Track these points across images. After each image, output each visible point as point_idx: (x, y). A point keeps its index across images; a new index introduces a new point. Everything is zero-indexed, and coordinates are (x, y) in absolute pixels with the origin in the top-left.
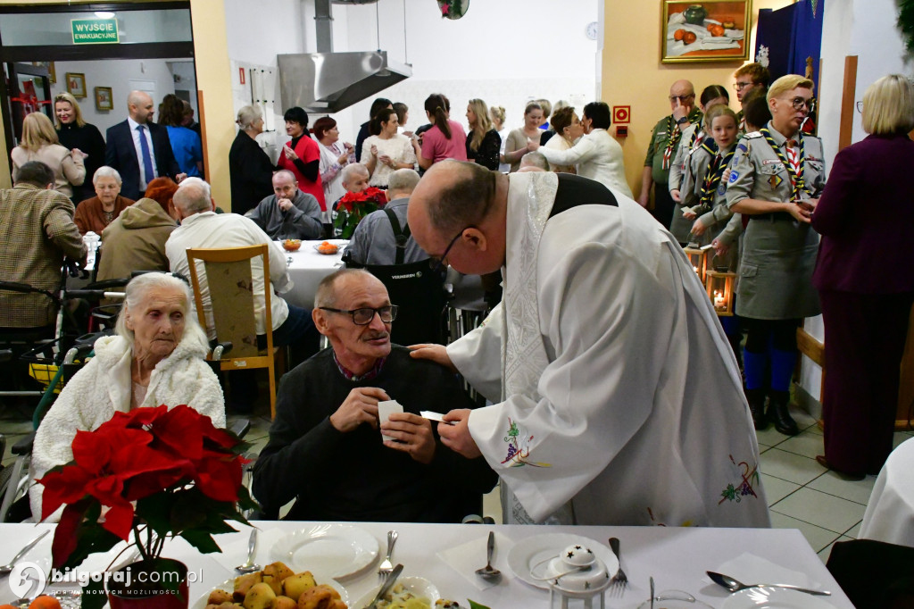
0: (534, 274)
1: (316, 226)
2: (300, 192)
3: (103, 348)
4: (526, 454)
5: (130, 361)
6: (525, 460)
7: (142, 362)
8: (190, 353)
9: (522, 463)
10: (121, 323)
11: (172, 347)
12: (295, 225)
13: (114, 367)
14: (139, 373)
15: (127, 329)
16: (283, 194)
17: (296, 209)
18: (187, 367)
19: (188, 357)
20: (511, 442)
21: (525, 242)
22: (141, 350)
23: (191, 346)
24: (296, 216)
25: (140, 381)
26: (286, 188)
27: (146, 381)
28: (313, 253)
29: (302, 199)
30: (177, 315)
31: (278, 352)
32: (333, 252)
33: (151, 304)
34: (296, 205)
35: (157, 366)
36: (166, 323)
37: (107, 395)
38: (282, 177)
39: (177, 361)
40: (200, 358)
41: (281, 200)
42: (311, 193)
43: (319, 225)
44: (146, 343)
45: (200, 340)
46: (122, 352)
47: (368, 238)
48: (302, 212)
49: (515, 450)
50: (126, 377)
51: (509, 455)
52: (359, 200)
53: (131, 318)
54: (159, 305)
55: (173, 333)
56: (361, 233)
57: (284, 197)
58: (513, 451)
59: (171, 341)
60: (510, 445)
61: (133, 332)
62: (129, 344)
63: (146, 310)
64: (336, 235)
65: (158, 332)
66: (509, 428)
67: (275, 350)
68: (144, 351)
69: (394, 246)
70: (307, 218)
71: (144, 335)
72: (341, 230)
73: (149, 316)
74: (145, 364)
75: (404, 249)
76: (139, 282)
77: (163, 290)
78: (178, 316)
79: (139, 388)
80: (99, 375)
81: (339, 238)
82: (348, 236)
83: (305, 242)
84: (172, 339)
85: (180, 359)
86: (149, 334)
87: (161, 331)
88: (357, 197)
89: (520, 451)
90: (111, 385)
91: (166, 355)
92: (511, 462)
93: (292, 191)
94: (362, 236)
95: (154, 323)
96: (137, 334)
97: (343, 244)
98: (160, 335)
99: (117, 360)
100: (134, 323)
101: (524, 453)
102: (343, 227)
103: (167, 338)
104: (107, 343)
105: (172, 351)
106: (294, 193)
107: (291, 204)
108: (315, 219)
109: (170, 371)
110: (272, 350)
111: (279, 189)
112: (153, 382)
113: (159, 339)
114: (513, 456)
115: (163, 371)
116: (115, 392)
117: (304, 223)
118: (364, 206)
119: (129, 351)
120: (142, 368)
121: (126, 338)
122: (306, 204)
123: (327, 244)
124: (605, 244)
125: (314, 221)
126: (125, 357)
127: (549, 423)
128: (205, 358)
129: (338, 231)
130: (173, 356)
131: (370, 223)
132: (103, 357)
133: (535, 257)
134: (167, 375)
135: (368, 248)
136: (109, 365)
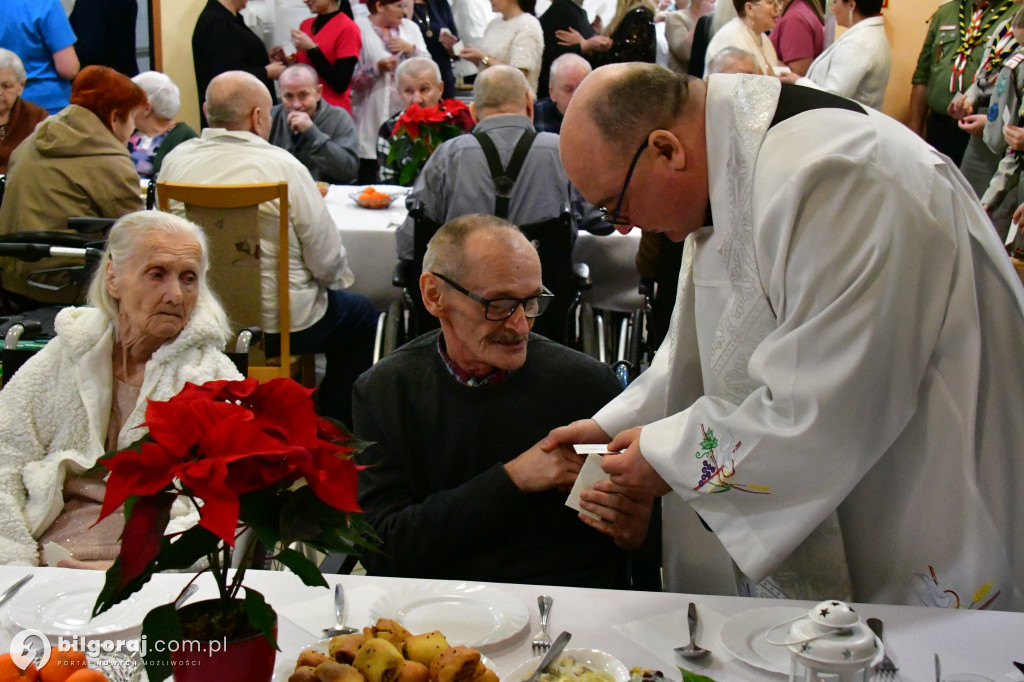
0: (748, 202)
1: (349, 162)
2: (324, 104)
3: (69, 323)
4: (730, 470)
5: (111, 346)
6: (728, 481)
7: (129, 349)
8: (204, 339)
9: (725, 487)
10: (97, 286)
11: (180, 327)
12: (313, 157)
13: (88, 354)
14: (125, 365)
15: (109, 297)
16: (297, 104)
17: (317, 130)
18: (201, 360)
19: (201, 344)
20: (705, 458)
21: (734, 162)
22: (129, 330)
23: (207, 328)
24: (316, 143)
25: (126, 379)
26: (303, 95)
27: (136, 378)
28: (349, 205)
29: (328, 114)
30: (188, 276)
31: (298, 363)
32: (383, 205)
33: (151, 257)
34: (318, 124)
35: (154, 355)
36: (174, 288)
37: (77, 396)
38: (295, 75)
39: (185, 350)
40: (218, 348)
41: (293, 113)
42: (340, 105)
43: (353, 160)
44: (140, 318)
45: (217, 320)
46: (99, 332)
47: (448, 180)
48: (327, 137)
49: (713, 469)
50: (106, 372)
51: (703, 477)
52: (431, 119)
53: (116, 280)
54: (165, 258)
55: (183, 304)
56: (435, 171)
57: (298, 109)
58: (709, 471)
59: (178, 316)
60: (705, 463)
61: (117, 301)
62: (110, 319)
63: (143, 266)
64: (382, 178)
65: (160, 301)
66: (700, 438)
67: (293, 359)
68: (135, 331)
69: (492, 195)
70: (335, 147)
71: (138, 305)
72: (391, 171)
73: (147, 278)
74: (135, 352)
75: (508, 200)
76: (130, 224)
77: (169, 236)
78: (191, 279)
79: (126, 390)
80: (63, 366)
81: (387, 182)
82: (407, 180)
83: (333, 186)
84: (180, 312)
85: (190, 347)
86: (146, 305)
87: (166, 299)
88: (428, 114)
89: (722, 469)
90: (83, 381)
91: (169, 337)
92: (708, 488)
93: (312, 100)
94: (436, 178)
95: (156, 287)
96: (126, 305)
97: (399, 194)
98: (163, 307)
99: (92, 343)
100: (122, 287)
101: (727, 471)
102: (395, 165)
103: (173, 311)
104: (75, 317)
105: (179, 333)
106: (315, 105)
107: (310, 123)
108: (349, 151)
109: (174, 365)
110: (287, 359)
111: (289, 96)
112: (150, 380)
113: (162, 313)
114: (710, 477)
115: (165, 363)
116: (89, 391)
117: (329, 155)
118: (438, 129)
119: (109, 331)
120: (129, 358)
121: (105, 310)
122: (333, 124)
123: (373, 191)
124: (852, 158)
125: (346, 154)
126: (104, 339)
127: (761, 421)
128: (224, 349)
129: (385, 171)
130: (180, 340)
131: (452, 156)
132: (70, 337)
133: (750, 177)
134: (170, 370)
135: (447, 198)
136: (81, 349)
